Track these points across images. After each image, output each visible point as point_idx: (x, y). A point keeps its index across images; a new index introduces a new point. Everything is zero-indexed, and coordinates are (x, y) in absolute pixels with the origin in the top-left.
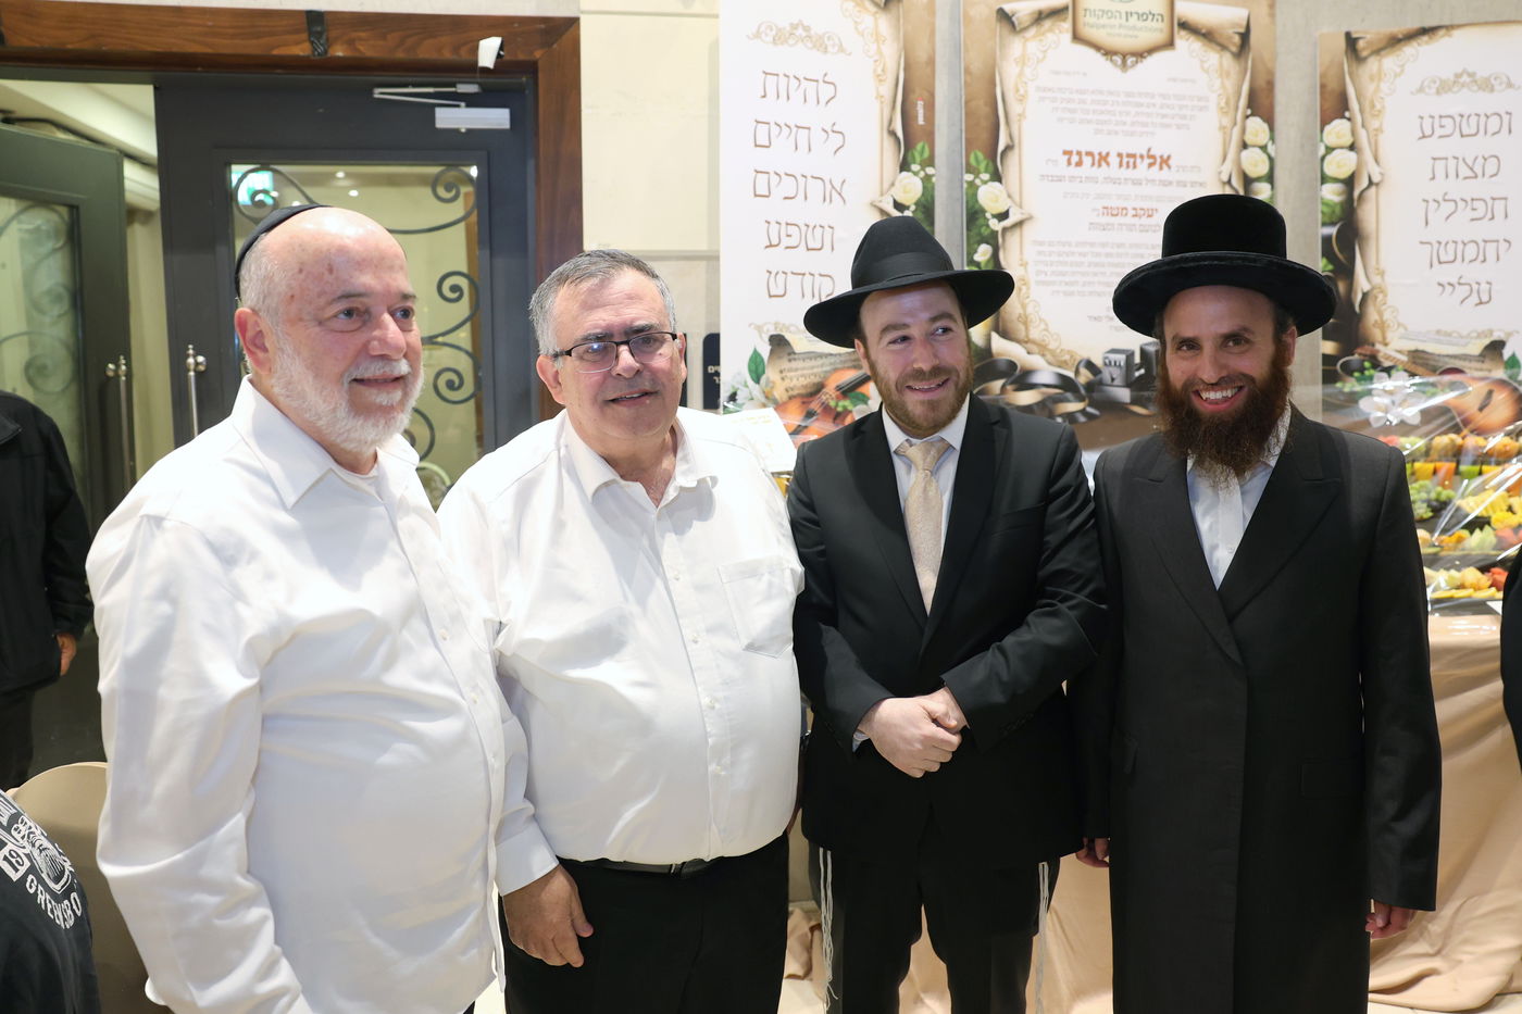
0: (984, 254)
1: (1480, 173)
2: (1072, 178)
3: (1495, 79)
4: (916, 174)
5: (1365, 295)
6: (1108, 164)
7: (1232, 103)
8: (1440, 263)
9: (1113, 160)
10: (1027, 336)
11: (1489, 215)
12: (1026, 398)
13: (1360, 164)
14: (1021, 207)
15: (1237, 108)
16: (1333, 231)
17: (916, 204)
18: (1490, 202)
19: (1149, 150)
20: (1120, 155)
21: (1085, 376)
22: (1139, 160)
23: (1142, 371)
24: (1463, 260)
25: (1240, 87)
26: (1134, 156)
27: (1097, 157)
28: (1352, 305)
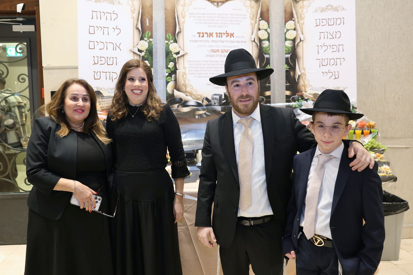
0: (171, 65)
1: (335, 37)
2: (201, 41)
3: (339, 7)
4: (146, 41)
5: (299, 76)
6: (213, 36)
7: (255, 16)
8: (323, 66)
9: (214, 35)
10: (186, 90)
11: (338, 50)
12: (186, 110)
13: (297, 35)
14: (183, 50)
15: (257, 18)
16: (289, 56)
17: (146, 50)
18: (338, 46)
19: (227, 31)
20: (216, 33)
21: (205, 102)
22: (223, 35)
23: (225, 101)
24: (330, 65)
25: (258, 11)
26: (221, 33)
27: (209, 34)
28: (295, 79)
